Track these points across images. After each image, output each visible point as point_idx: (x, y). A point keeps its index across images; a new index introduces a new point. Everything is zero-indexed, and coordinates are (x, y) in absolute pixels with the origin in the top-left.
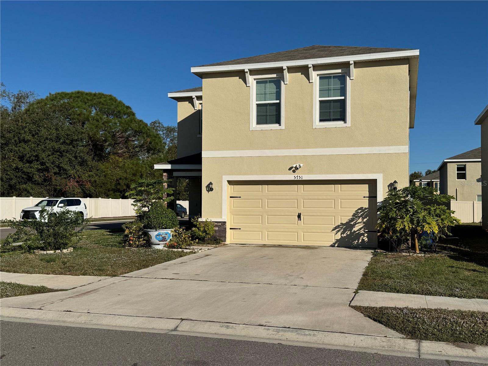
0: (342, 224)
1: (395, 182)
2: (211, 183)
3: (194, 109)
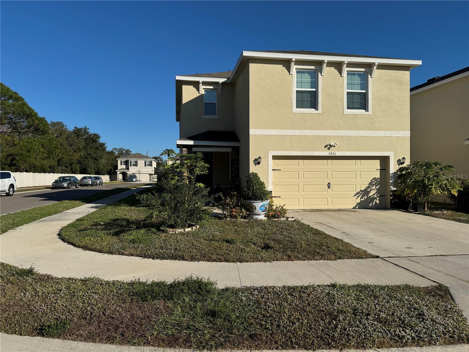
0: (361, 191)
1: (404, 158)
2: (260, 158)
3: (199, 93)
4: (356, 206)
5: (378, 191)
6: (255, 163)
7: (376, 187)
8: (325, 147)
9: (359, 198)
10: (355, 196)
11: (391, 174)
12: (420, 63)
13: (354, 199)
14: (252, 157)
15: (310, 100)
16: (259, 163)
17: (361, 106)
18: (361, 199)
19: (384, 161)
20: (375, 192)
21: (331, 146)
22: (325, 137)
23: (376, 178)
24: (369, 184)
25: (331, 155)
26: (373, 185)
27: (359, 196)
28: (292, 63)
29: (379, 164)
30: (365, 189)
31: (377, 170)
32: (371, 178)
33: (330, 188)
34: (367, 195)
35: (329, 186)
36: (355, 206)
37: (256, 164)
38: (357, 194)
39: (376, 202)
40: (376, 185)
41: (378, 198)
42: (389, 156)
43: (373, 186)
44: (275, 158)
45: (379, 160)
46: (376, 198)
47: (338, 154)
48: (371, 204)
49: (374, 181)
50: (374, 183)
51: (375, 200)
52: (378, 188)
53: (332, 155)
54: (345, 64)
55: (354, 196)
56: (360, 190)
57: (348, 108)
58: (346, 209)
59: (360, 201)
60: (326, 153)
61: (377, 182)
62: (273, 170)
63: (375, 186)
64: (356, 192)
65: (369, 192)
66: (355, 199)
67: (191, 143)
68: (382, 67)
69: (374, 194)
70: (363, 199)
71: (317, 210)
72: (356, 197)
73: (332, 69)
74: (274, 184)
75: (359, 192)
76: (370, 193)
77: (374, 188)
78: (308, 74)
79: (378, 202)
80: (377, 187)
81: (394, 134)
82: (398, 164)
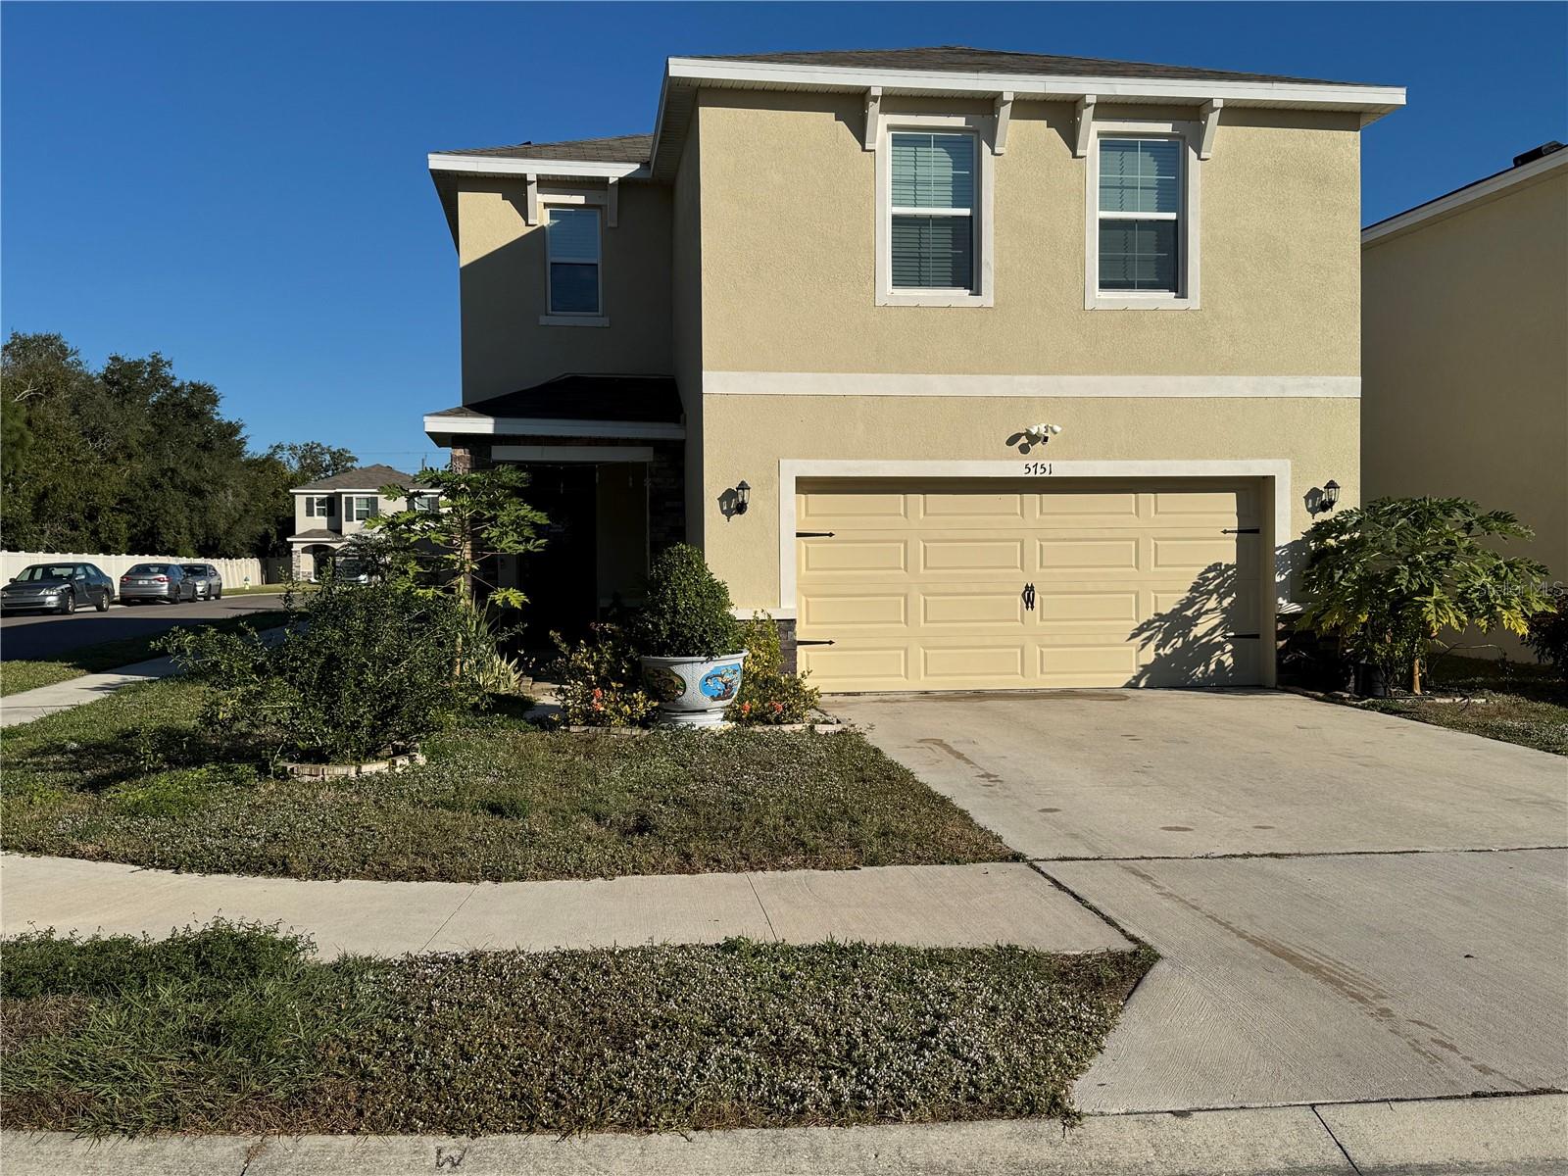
0: (1160, 617)
1: (1331, 485)
2: (743, 486)
3: (527, 225)
4: (1138, 679)
5: (1230, 617)
6: (725, 508)
7: (1220, 602)
8: (1011, 441)
9: (1152, 645)
10: (1134, 636)
11: (1280, 548)
12: (1397, 96)
13: (1130, 648)
14: (714, 483)
15: (950, 256)
16: (741, 508)
17: (1158, 274)
18: (1161, 651)
19: (1255, 495)
20: (1216, 621)
21: (1034, 439)
22: (1012, 402)
23: (1221, 564)
24: (1192, 590)
25: (1032, 474)
26: (1210, 593)
27: (1149, 639)
28: (871, 103)
29: (1236, 510)
30: (1174, 610)
31: (1225, 532)
32: (1202, 566)
33: (1032, 607)
34: (1185, 635)
35: (1028, 596)
36: (1134, 677)
37: (728, 513)
38: (1141, 630)
39: (1223, 663)
40: (1219, 595)
41: (1229, 647)
42: (1274, 477)
43: (1208, 599)
44: (807, 485)
45: (1234, 494)
46: (1220, 646)
47: (1062, 469)
48: (1202, 668)
49: (1214, 578)
50: (1211, 587)
51: (1218, 653)
52: (1230, 604)
53: (1038, 475)
54: (1089, 105)
55: (1129, 636)
56: (1153, 612)
57: (1103, 285)
58: (1099, 691)
59: (1153, 657)
60: (1014, 467)
61: (1225, 581)
62: (799, 535)
63: (1215, 596)
64: (1138, 622)
65: (1192, 622)
66: (1134, 649)
67: (484, 426)
68: (1240, 114)
69: (1214, 629)
70: (1168, 650)
71: (979, 695)
72: (1138, 641)
73: (1039, 129)
74: (805, 590)
75: (1149, 623)
76: (1196, 625)
77: (1212, 604)
78: (943, 150)
79: (1231, 660)
80: (1226, 602)
81: (1294, 386)
82: (1308, 510)
